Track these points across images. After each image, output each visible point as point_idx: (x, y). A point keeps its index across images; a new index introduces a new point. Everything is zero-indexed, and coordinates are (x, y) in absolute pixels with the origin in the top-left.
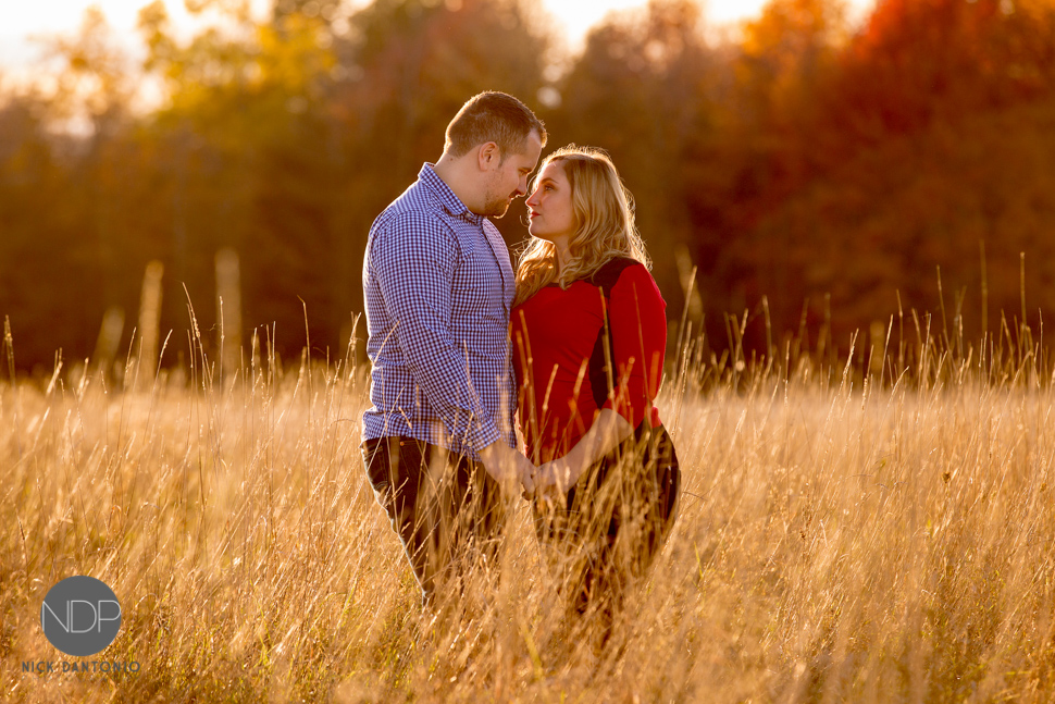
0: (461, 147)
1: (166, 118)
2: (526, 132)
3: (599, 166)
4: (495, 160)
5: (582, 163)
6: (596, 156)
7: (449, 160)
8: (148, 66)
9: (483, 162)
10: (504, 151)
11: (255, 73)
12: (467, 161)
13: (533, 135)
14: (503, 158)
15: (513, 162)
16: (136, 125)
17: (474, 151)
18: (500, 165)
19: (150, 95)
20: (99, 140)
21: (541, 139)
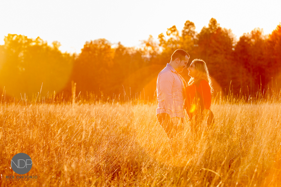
0: (173, 59)
1: (163, 54)
2: (185, 56)
3: (202, 63)
4: (179, 61)
5: (198, 62)
6: (201, 60)
7: (172, 62)
8: (160, 45)
9: (177, 62)
10: (181, 60)
11: (179, 46)
12: (174, 61)
13: (186, 56)
14: (181, 61)
15: (183, 62)
16: (158, 55)
17: (175, 60)
18: (181, 62)
19: (161, 50)
20: (152, 58)
21: (189, 57)
